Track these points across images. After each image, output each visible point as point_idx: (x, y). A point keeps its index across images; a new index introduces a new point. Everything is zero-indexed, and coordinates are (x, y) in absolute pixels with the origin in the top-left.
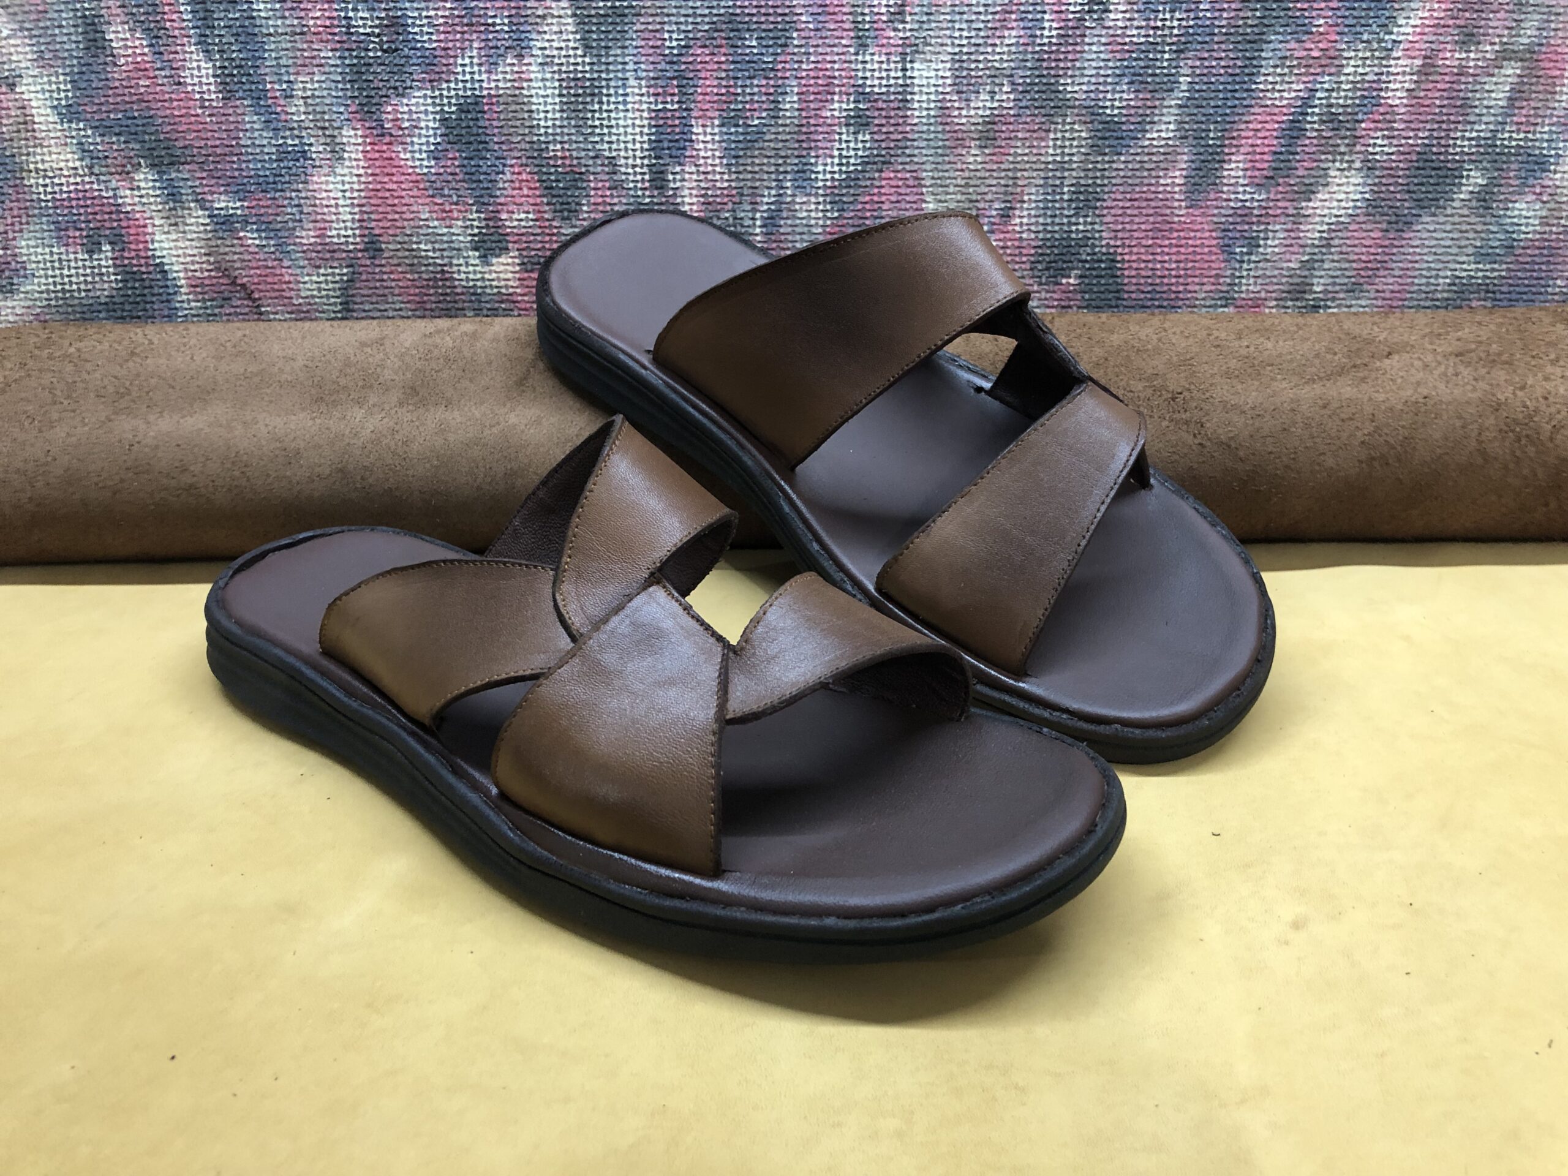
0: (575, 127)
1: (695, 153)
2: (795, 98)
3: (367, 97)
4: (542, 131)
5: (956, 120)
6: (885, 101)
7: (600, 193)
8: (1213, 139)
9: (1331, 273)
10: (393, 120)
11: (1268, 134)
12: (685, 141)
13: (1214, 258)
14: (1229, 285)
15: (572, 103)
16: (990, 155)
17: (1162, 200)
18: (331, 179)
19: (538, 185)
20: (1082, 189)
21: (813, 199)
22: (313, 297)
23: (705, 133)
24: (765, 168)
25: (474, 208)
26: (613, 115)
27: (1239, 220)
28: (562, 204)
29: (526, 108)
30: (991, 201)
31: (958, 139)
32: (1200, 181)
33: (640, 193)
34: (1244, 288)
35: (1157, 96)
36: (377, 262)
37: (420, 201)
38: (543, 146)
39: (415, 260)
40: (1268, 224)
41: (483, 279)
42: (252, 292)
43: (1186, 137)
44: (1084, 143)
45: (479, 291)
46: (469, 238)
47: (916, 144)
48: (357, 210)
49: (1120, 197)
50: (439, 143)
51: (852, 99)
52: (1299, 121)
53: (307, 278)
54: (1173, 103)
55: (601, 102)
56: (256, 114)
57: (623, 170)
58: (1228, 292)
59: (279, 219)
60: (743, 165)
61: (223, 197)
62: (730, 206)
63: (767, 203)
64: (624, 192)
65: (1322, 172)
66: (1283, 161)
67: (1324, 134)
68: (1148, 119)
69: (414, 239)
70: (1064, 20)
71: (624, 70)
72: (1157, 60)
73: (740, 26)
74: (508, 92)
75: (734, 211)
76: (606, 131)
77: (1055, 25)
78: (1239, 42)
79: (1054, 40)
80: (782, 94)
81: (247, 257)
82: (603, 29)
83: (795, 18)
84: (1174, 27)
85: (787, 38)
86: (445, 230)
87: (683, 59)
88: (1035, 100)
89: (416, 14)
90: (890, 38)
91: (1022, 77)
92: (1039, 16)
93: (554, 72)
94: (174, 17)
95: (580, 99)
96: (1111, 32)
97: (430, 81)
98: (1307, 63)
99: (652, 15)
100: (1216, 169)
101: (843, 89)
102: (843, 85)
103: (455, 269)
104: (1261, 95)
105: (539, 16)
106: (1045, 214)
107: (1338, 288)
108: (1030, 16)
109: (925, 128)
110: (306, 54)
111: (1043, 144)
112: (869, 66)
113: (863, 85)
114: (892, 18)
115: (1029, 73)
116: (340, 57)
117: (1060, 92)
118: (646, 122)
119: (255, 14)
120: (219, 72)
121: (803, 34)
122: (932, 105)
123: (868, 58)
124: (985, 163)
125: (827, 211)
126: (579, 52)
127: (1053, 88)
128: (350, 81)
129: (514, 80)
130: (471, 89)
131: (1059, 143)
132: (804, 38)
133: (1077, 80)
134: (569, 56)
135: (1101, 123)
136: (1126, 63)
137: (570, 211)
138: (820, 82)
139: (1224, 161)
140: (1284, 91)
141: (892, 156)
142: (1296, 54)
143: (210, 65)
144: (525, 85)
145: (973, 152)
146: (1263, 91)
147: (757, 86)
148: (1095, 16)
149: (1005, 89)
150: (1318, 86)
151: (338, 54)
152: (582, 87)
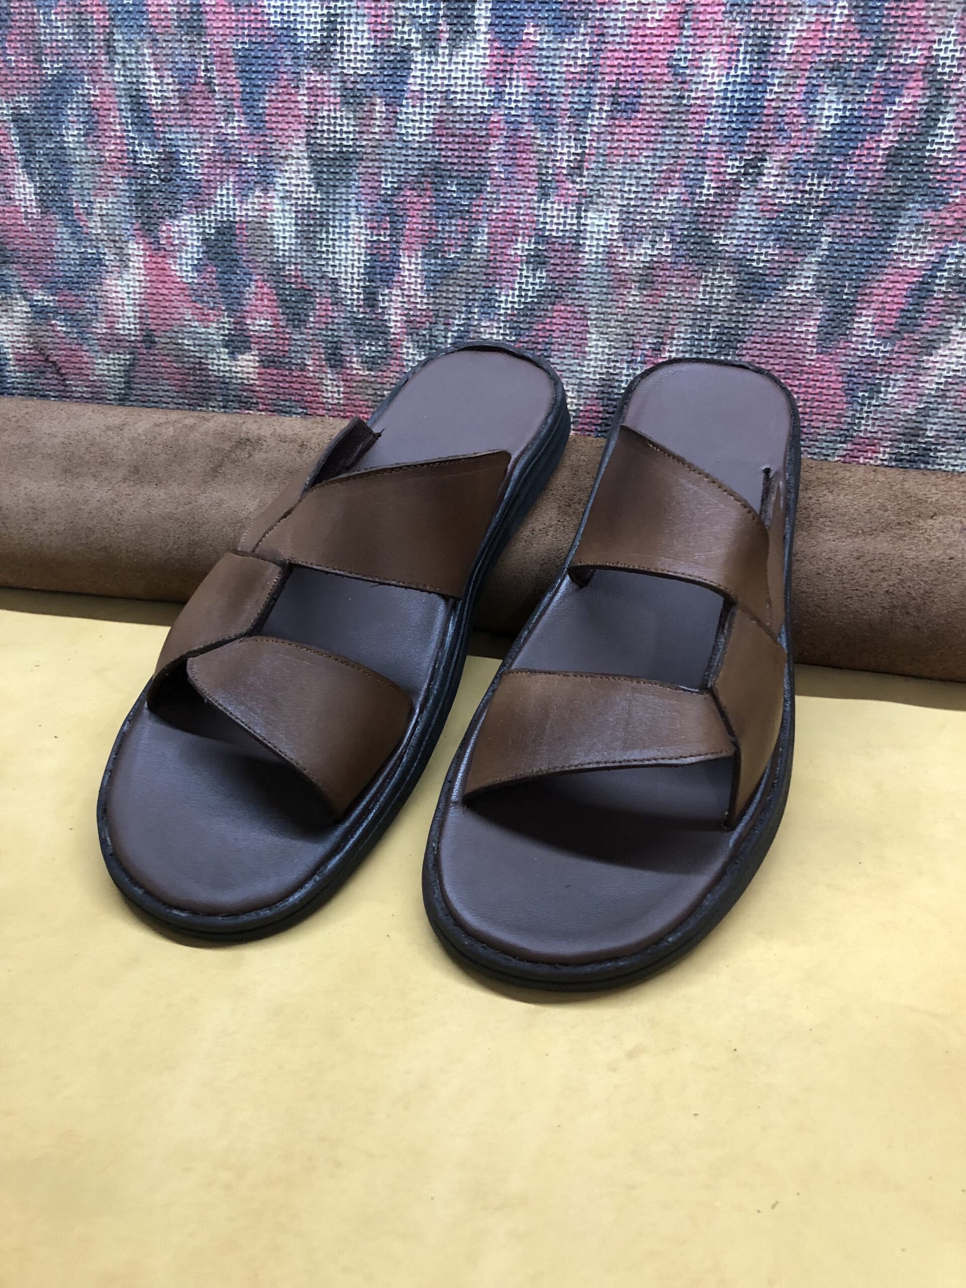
0: (306, 251)
1: (401, 279)
2: (486, 237)
3: (147, 217)
4: (281, 253)
5: (620, 264)
6: (560, 244)
7: (324, 307)
8: (847, 294)
9: (944, 421)
10: (167, 238)
11: (898, 292)
12: (394, 268)
13: (838, 399)
14: (849, 424)
15: (304, 231)
16: (647, 296)
17: (796, 345)
18: (119, 282)
19: (275, 297)
20: (726, 331)
21: (495, 324)
22: (104, 375)
23: (410, 263)
24: (457, 295)
25: (226, 313)
26: (337, 243)
27: (864, 367)
28: (294, 314)
29: (269, 234)
30: (645, 336)
31: (621, 281)
32: (831, 331)
33: (355, 309)
34: (863, 428)
35: (800, 253)
36: (151, 352)
37: (185, 305)
38: (281, 266)
39: (180, 354)
40: (891, 373)
41: (230, 371)
42: (60, 368)
43: (823, 291)
44: (730, 291)
45: (227, 380)
46: (221, 338)
47: (584, 282)
48: (138, 309)
49: (759, 340)
50: (200, 259)
51: (533, 240)
52: (928, 283)
53: (100, 361)
54: (813, 260)
55: (327, 232)
56: (66, 227)
57: (343, 289)
58: (847, 430)
59: (80, 312)
60: (440, 291)
61: (40, 292)
62: (428, 324)
63: (458, 325)
64: (343, 308)
65: (945, 330)
66: (909, 318)
67: (950, 296)
68: (790, 273)
69: (180, 335)
70: (722, 181)
71: (347, 206)
72: (802, 220)
73: (444, 173)
74: (256, 220)
75: (431, 329)
76: (331, 256)
77: (713, 185)
78: (879, 208)
79: (711, 198)
80: (475, 233)
81: (58, 341)
82: (332, 170)
83: (489, 168)
84: (820, 192)
85: (482, 185)
86: (204, 330)
87: (396, 199)
88: (690, 250)
89: (186, 151)
90: (568, 189)
91: (680, 229)
92: (699, 176)
93: (292, 205)
94: (7, 145)
95: (311, 229)
96: (763, 193)
97: (196, 207)
98: (941, 231)
99: (372, 160)
100: (847, 321)
101: (526, 231)
102: (526, 228)
103: (210, 361)
104: (895, 257)
105: (281, 157)
106: (691, 351)
107: (949, 435)
108: (692, 176)
109: (593, 269)
110: (102, 180)
111: (694, 289)
112: (549, 213)
113: (544, 229)
114: (572, 171)
115: (687, 226)
116: (128, 184)
117: (713, 244)
118: (363, 251)
119: (65, 145)
120: (39, 191)
121: (495, 182)
122: (601, 250)
123: (549, 206)
124: (643, 302)
125: (507, 335)
126: (313, 189)
127: (707, 241)
128: (135, 204)
129: (260, 210)
130: (227, 215)
131: (708, 289)
132: (496, 186)
133: (729, 235)
134: (304, 192)
135: (747, 274)
136: (774, 222)
137: (300, 321)
138: (507, 224)
139: (855, 315)
140: (916, 255)
141: (564, 291)
142: (932, 222)
143: (32, 185)
144: (269, 214)
145: (633, 292)
146: (896, 254)
147: (455, 225)
148: (750, 179)
149: (665, 239)
150: (949, 252)
151: (126, 181)
152: (313, 219)
